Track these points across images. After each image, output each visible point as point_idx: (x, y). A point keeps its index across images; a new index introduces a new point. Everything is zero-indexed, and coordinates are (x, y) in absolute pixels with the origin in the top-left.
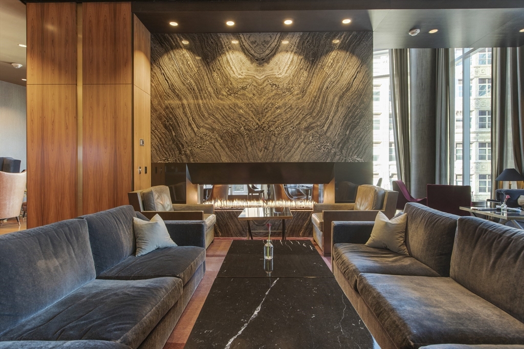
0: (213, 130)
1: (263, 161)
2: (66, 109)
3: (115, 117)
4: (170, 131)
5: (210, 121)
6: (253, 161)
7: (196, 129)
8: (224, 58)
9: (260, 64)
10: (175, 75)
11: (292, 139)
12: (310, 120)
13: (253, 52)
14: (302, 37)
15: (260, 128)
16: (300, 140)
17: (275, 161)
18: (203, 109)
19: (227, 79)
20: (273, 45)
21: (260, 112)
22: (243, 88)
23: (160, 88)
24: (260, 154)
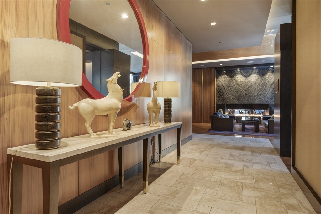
0: (233, 95)
1: (247, 103)
2: (200, 92)
3: (211, 94)
4: (221, 95)
5: (232, 93)
6: (244, 103)
7: (228, 95)
8: (236, 76)
9: (246, 77)
10: (223, 81)
11: (256, 97)
12: (262, 92)
13: (244, 74)
14: (259, 70)
15: (246, 94)
16: (258, 98)
17: (251, 103)
18: (230, 90)
19: (237, 82)
20: (250, 72)
21: (246, 91)
22: (241, 84)
23: (219, 85)
24: (246, 102)
